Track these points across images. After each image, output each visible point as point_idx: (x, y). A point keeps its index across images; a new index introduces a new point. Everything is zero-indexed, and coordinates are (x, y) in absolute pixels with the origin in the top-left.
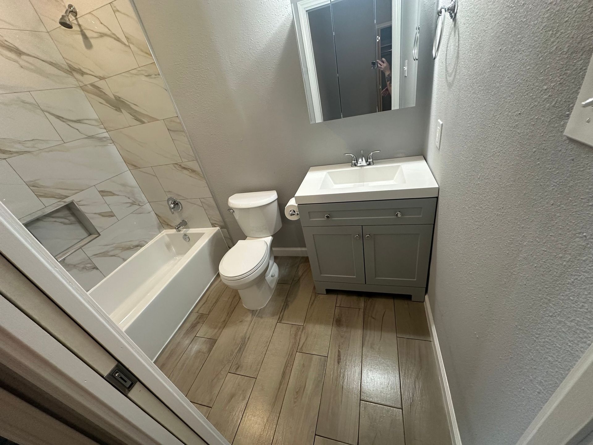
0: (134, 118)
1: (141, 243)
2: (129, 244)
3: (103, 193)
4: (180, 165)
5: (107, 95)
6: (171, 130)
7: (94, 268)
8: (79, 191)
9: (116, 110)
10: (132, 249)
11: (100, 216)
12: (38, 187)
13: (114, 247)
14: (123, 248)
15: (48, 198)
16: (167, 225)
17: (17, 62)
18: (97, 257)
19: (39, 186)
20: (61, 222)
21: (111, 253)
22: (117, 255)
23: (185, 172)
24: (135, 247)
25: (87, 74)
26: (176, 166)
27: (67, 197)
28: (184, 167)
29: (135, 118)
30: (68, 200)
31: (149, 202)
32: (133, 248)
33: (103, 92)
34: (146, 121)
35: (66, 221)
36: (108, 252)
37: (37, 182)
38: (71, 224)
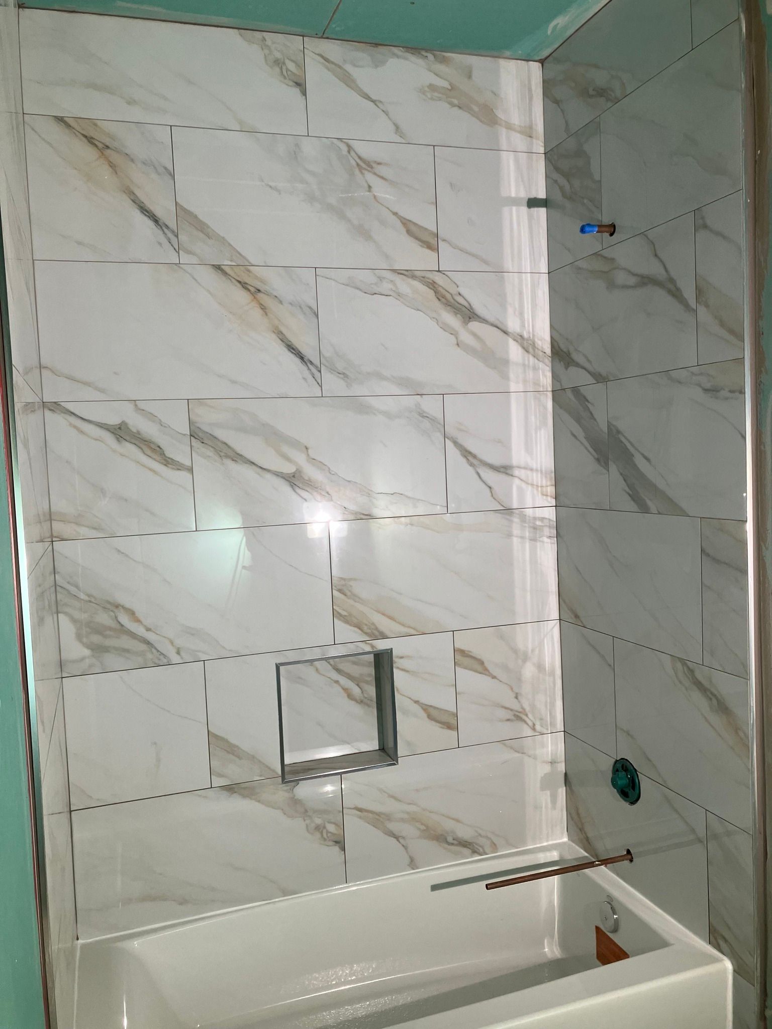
0: (627, 490)
1: (482, 841)
2: (449, 825)
3: (462, 657)
4: (692, 671)
5: (595, 420)
6: (708, 555)
7: (337, 842)
8: (414, 632)
9: (598, 460)
10: (446, 846)
11: (423, 715)
12: (345, 595)
13: (408, 813)
14: (427, 827)
15: (351, 625)
16: (580, 830)
17: (454, 333)
18: (360, 817)
19: (349, 594)
20: (345, 690)
21: (393, 826)
22: (404, 838)
23: (697, 696)
24: (456, 845)
25: (578, 365)
26: (679, 665)
27: (384, 637)
28: (700, 683)
29: (631, 493)
30: (381, 645)
31: (564, 731)
32: (453, 844)
33: (589, 409)
34: (653, 509)
35: (356, 691)
36: (389, 817)
37: (352, 583)
38: (361, 702)
